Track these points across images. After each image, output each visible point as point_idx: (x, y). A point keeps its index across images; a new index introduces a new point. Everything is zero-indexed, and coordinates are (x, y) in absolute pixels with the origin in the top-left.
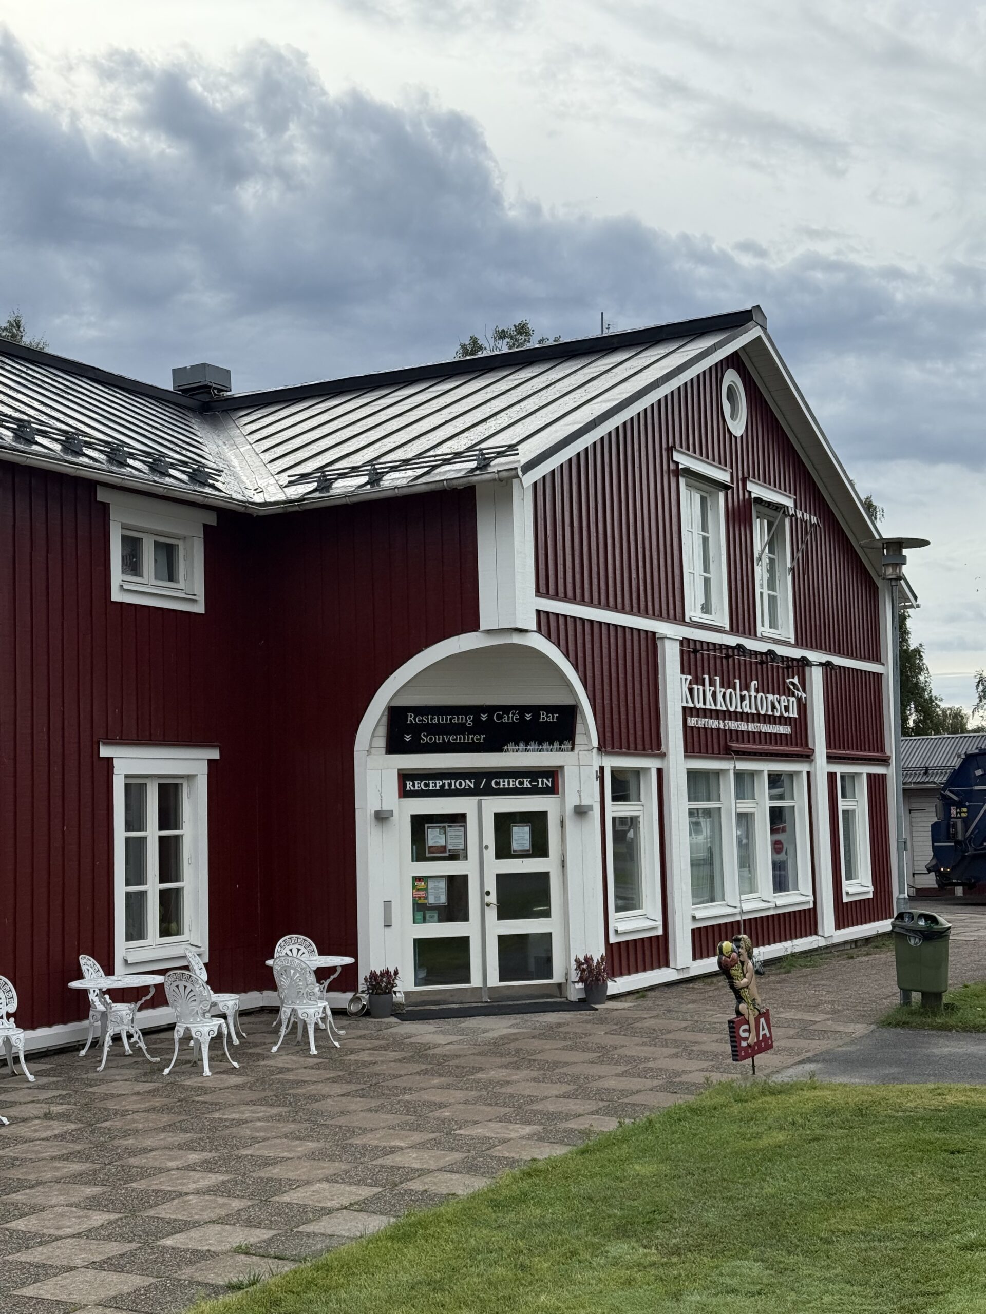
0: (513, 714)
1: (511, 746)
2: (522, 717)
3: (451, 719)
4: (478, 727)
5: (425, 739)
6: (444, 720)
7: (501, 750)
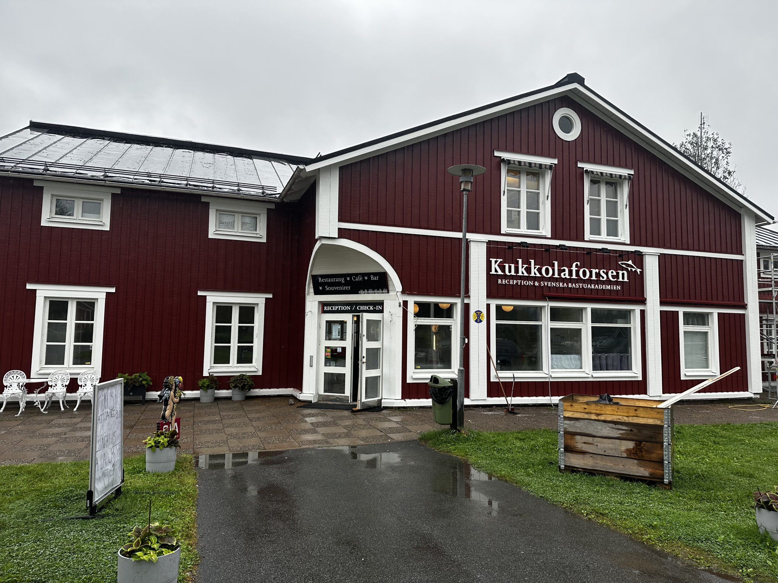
0: (360, 277)
1: (361, 292)
2: (364, 278)
3: (335, 280)
4: (347, 283)
5: (327, 289)
6: (333, 280)
7: (358, 293)
